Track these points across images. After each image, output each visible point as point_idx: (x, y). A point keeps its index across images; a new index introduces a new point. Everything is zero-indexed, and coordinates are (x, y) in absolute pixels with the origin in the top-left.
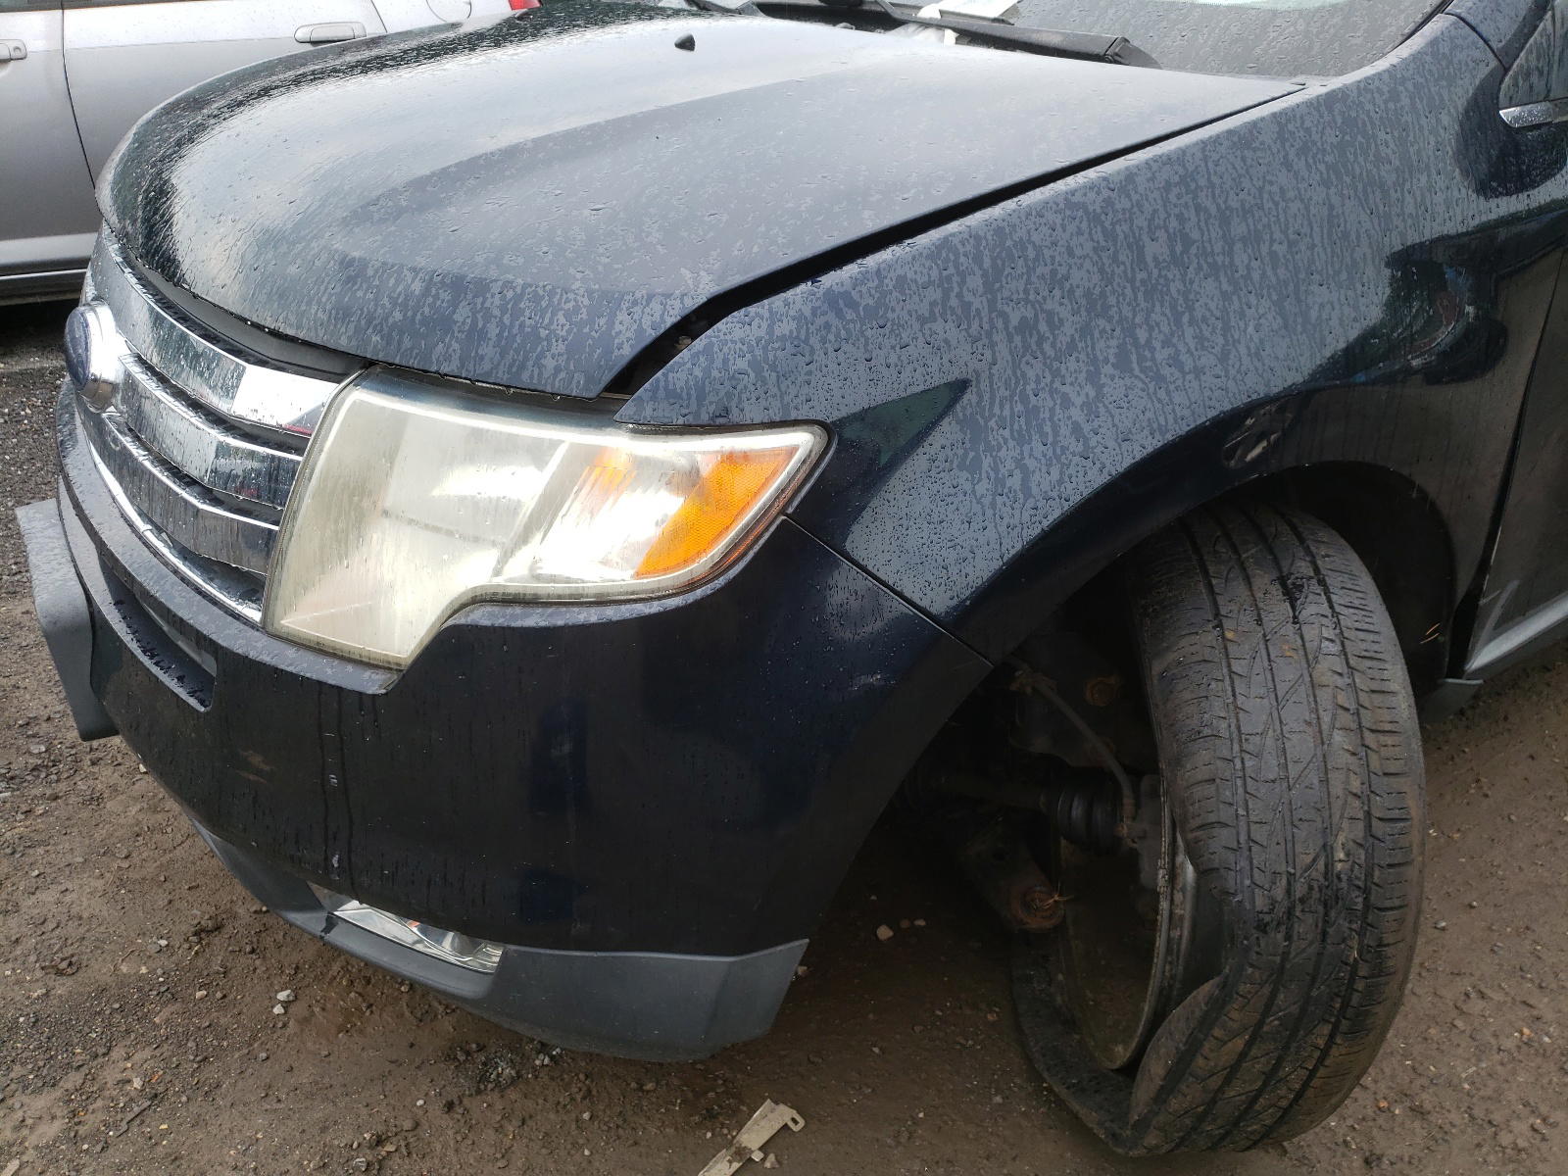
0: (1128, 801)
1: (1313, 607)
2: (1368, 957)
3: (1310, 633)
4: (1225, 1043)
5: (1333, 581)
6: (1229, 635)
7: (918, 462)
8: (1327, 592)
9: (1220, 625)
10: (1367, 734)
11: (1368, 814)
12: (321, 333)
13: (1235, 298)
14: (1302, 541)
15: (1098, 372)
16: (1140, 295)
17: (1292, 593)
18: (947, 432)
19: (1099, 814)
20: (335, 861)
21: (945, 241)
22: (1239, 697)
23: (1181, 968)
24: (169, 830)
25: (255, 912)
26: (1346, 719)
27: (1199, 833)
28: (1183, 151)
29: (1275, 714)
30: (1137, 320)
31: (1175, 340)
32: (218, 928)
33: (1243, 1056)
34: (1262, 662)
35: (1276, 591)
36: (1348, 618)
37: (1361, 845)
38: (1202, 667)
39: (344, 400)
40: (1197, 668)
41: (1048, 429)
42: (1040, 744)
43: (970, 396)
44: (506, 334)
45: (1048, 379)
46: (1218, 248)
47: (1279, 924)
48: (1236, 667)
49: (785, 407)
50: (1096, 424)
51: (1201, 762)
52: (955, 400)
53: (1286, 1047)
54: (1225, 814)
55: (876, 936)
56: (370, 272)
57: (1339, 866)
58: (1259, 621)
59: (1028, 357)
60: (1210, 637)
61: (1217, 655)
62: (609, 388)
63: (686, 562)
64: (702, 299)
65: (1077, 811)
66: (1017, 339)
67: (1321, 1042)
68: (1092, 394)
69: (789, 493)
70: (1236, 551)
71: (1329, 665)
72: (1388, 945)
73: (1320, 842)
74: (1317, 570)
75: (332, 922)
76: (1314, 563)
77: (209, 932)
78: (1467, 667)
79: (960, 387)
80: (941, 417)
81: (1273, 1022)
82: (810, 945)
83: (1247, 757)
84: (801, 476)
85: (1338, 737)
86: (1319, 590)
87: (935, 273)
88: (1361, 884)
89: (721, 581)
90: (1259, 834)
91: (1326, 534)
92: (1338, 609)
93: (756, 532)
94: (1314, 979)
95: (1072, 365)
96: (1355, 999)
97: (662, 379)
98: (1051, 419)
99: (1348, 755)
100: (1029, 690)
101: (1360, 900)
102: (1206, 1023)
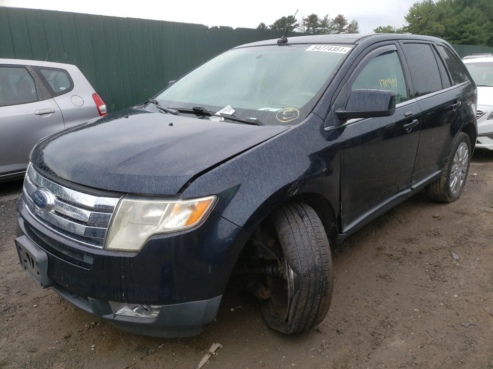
0: (279, 263)
1: (306, 219)
2: (324, 280)
3: (306, 223)
4: (302, 301)
5: (308, 214)
6: (292, 226)
7: (234, 199)
8: (308, 217)
9: (290, 224)
10: (318, 240)
11: (320, 254)
12: (116, 188)
13: (283, 166)
14: (303, 208)
15: (261, 181)
16: (267, 168)
17: (302, 217)
18: (238, 194)
19: (274, 270)
20: (123, 295)
21: (233, 162)
22: (295, 236)
23: (294, 293)
24: (48, 318)
25: (79, 331)
26: (314, 238)
27: (291, 262)
28: (270, 142)
29: (302, 239)
30: (267, 172)
31: (273, 175)
32: (70, 336)
33: (306, 304)
34: (298, 230)
35: (299, 217)
36: (312, 220)
37: (320, 259)
38: (288, 232)
39: (121, 201)
40: (287, 232)
41: (255, 192)
42: (261, 256)
43: (241, 188)
44: (157, 185)
45: (253, 183)
46: (279, 158)
47: (308, 275)
48: (293, 231)
49: (210, 192)
50: (262, 190)
51: (290, 249)
52: (238, 188)
53: (313, 301)
54: (295, 257)
55: (230, 311)
56: (126, 176)
57: (316, 264)
58: (297, 223)
59: (249, 180)
60: (288, 226)
61: (290, 230)
62: (178, 192)
63: (195, 222)
64: (193, 176)
65: (270, 270)
66: (247, 178)
67: (319, 298)
68: (261, 185)
69: (212, 207)
70: (291, 211)
71: (309, 229)
72: (328, 277)
73: (312, 260)
74: (306, 213)
75: (115, 316)
76: (305, 212)
77: (68, 337)
78: (343, 232)
79: (239, 186)
80: (236, 192)
81: (310, 295)
82: (223, 296)
83: (297, 246)
84: (214, 204)
85: (313, 241)
86: (306, 216)
87: (232, 168)
88: (320, 266)
89: (201, 224)
90: (302, 259)
91: (307, 206)
92: (310, 219)
93: (206, 215)
94: (316, 285)
95: (257, 180)
96: (324, 289)
97: (187, 190)
98: (255, 190)
99: (315, 244)
100: (257, 244)
101: (321, 269)
102: (299, 298)
